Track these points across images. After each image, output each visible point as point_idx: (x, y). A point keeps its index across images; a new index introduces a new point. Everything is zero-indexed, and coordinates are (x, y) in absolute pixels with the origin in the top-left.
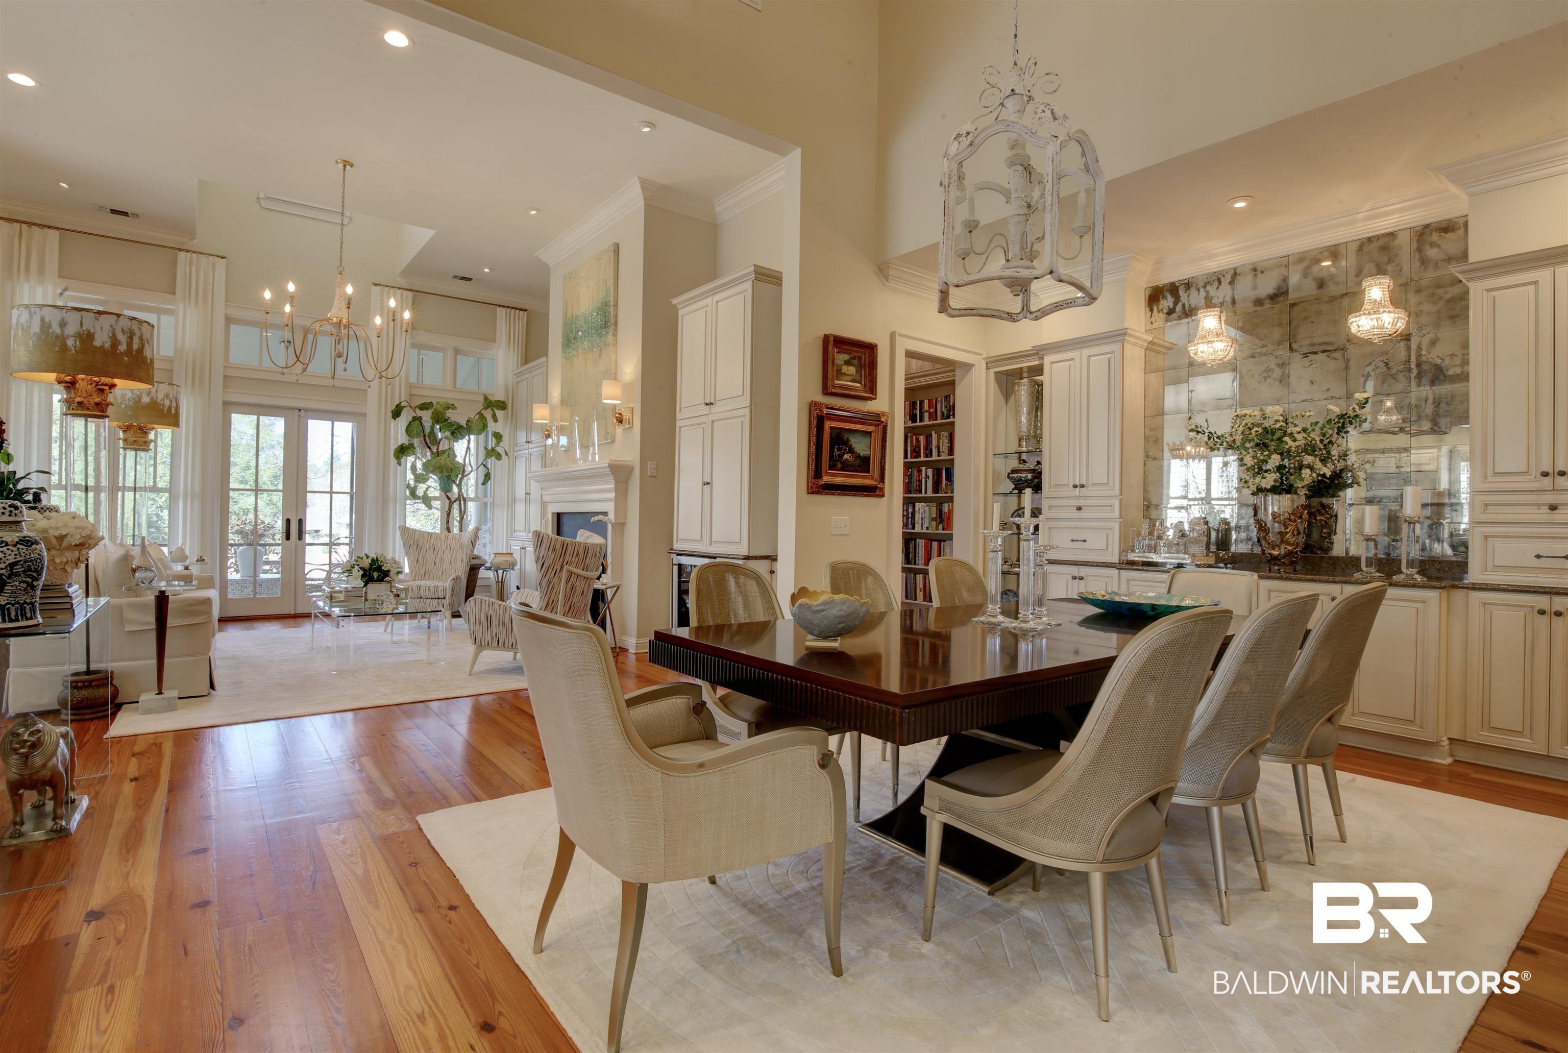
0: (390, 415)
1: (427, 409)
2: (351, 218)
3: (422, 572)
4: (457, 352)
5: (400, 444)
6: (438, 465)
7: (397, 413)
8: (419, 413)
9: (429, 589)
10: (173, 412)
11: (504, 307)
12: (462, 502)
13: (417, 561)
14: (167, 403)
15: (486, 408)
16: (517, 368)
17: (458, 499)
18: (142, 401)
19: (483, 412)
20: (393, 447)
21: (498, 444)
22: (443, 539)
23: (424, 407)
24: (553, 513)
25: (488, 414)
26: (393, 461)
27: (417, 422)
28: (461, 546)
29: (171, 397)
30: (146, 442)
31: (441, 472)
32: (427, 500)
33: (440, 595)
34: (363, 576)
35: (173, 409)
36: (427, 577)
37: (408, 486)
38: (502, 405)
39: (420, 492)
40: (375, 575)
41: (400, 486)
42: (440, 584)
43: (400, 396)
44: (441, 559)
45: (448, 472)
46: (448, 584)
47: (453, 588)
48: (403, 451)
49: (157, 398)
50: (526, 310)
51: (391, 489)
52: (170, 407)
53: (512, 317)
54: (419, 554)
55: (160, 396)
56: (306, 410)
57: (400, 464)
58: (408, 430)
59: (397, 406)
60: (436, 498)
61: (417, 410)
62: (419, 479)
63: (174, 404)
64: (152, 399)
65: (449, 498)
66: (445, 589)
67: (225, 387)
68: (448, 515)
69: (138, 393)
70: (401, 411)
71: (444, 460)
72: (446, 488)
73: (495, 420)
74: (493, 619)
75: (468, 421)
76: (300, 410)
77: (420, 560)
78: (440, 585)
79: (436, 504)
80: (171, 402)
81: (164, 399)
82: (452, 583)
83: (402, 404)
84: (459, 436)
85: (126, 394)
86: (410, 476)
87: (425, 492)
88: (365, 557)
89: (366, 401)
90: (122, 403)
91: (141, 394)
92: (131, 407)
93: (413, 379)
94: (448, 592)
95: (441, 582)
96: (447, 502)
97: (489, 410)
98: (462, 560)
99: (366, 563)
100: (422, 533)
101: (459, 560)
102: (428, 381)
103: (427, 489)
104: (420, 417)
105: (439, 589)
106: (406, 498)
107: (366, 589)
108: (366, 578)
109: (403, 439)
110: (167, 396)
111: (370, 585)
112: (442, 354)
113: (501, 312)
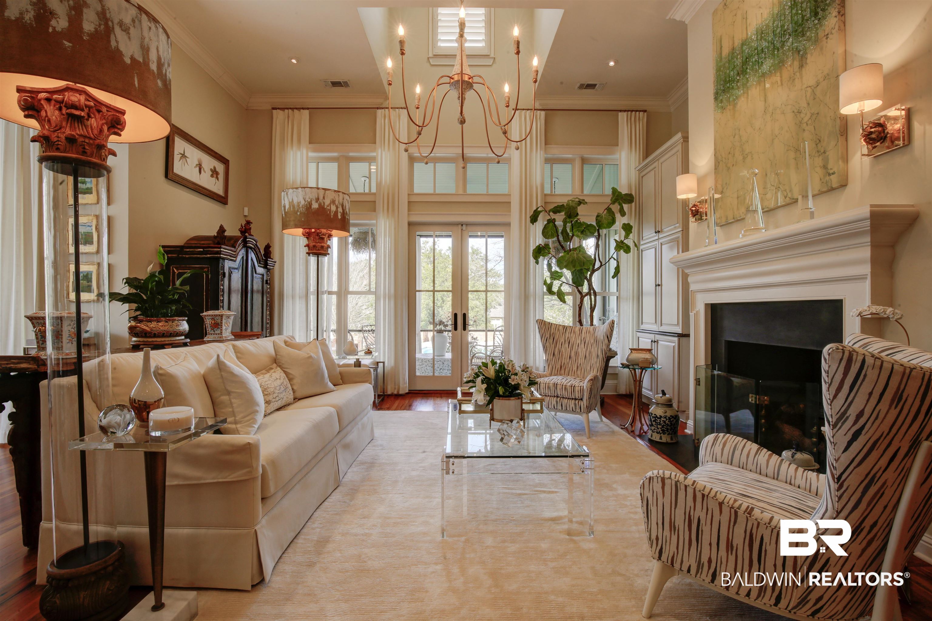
0: (528, 219)
1: (559, 212)
2: (494, 58)
3: (558, 366)
4: (584, 161)
5: (537, 244)
6: (571, 260)
7: (534, 219)
8: (553, 216)
9: (565, 388)
10: (340, 217)
11: (625, 111)
12: (593, 297)
13: (554, 354)
14: (333, 208)
15: (613, 203)
16: (640, 164)
17: (589, 294)
18: (312, 207)
19: (611, 206)
20: (532, 247)
21: (627, 237)
22: (578, 333)
23: (557, 210)
24: (706, 305)
25: (615, 208)
26: (532, 260)
27: (551, 224)
28: (596, 340)
29: (337, 203)
30: (322, 247)
31: (574, 266)
32: (561, 296)
33: (577, 395)
34: (487, 390)
35: (339, 215)
36: (563, 371)
37: (545, 283)
38: (629, 199)
39: (555, 289)
40: (501, 390)
41: (539, 283)
42: (576, 383)
43: (537, 203)
44: (576, 353)
45: (581, 266)
46: (585, 384)
47: (591, 390)
48: (540, 251)
49: (324, 203)
50: (645, 111)
51: (532, 287)
52: (336, 213)
53: (633, 119)
54: (555, 347)
55: (327, 202)
56: (468, 224)
57: (537, 263)
58: (545, 233)
59: (535, 211)
60: (568, 294)
61: (551, 213)
62: (555, 276)
63: (340, 210)
64: (320, 205)
65: (580, 293)
66: (582, 390)
67: (409, 210)
68: (580, 308)
69: (309, 200)
70: (538, 216)
71: (577, 254)
72: (577, 282)
73: (623, 214)
74: (706, 529)
75: (597, 216)
76: (462, 225)
77: (556, 353)
78: (577, 385)
79: (569, 299)
80: (337, 207)
81: (330, 204)
82: (589, 384)
83: (539, 210)
84: (588, 234)
85: (300, 202)
86: (547, 274)
87: (559, 288)
88: (490, 365)
89: (510, 212)
90: (298, 211)
91: (311, 201)
92: (304, 213)
93: (547, 191)
94: (585, 394)
95: (578, 380)
96: (579, 296)
97: (617, 204)
98: (598, 356)
99: (491, 372)
100: (557, 326)
101: (594, 355)
102: (559, 191)
103: (561, 285)
104: (554, 219)
105: (577, 389)
106: (544, 294)
107: (493, 406)
108: (492, 392)
109: (540, 240)
110: (333, 202)
111: (496, 401)
112: (570, 166)
113: (622, 117)
